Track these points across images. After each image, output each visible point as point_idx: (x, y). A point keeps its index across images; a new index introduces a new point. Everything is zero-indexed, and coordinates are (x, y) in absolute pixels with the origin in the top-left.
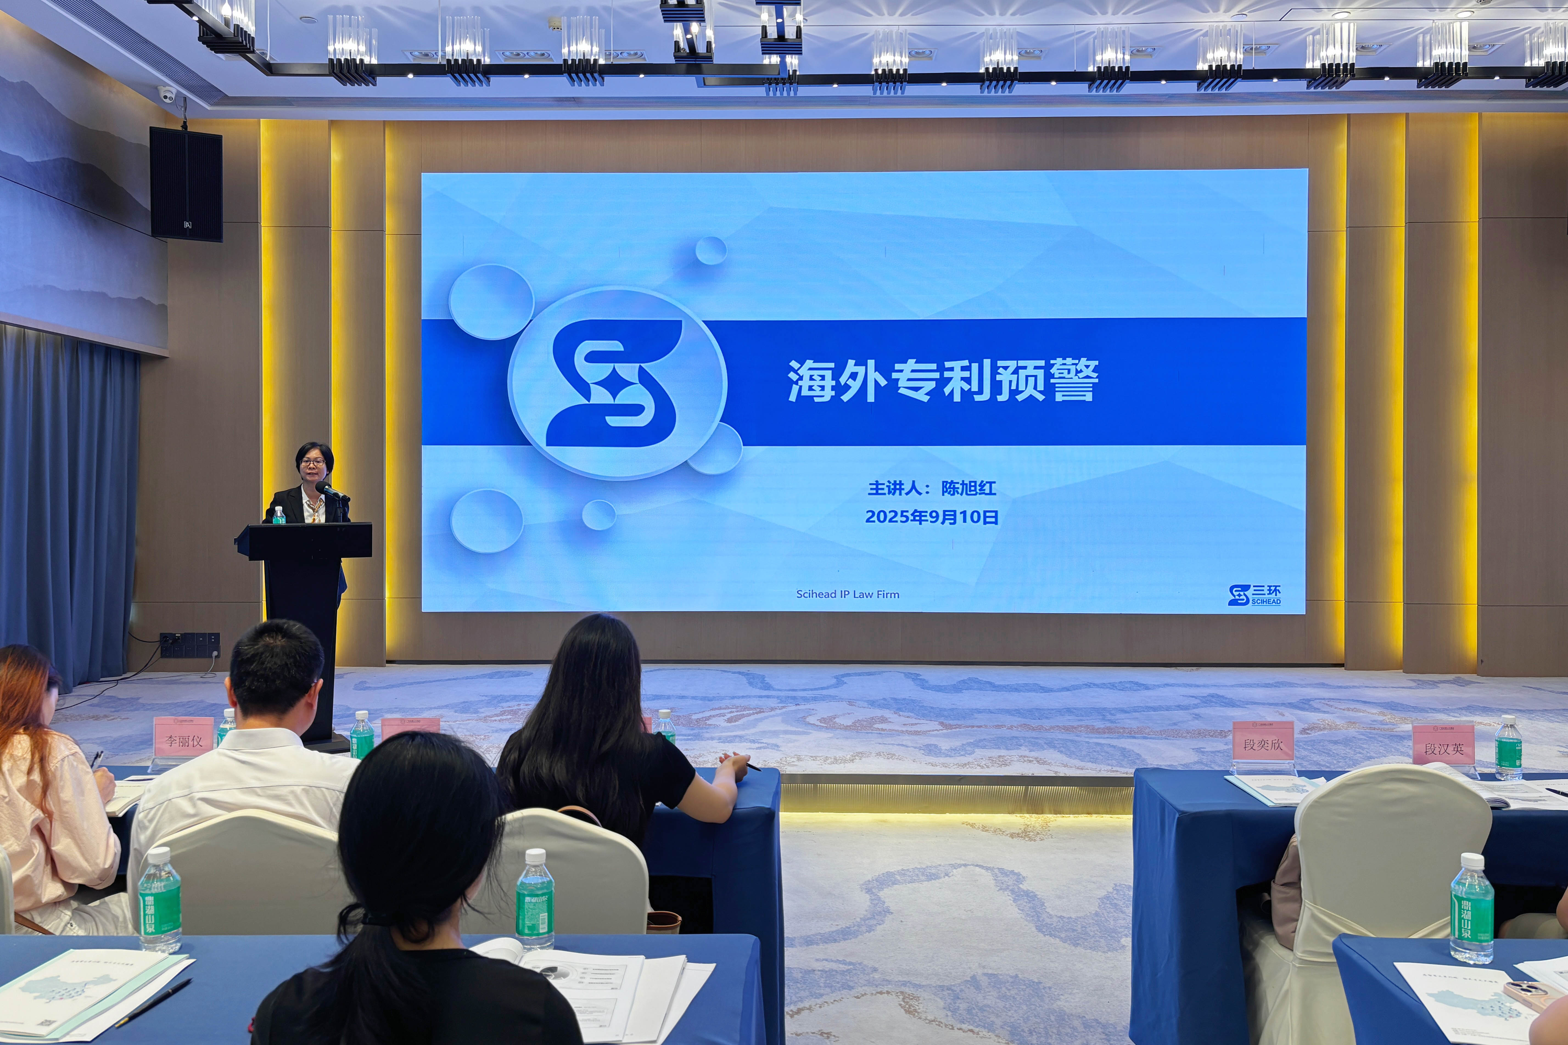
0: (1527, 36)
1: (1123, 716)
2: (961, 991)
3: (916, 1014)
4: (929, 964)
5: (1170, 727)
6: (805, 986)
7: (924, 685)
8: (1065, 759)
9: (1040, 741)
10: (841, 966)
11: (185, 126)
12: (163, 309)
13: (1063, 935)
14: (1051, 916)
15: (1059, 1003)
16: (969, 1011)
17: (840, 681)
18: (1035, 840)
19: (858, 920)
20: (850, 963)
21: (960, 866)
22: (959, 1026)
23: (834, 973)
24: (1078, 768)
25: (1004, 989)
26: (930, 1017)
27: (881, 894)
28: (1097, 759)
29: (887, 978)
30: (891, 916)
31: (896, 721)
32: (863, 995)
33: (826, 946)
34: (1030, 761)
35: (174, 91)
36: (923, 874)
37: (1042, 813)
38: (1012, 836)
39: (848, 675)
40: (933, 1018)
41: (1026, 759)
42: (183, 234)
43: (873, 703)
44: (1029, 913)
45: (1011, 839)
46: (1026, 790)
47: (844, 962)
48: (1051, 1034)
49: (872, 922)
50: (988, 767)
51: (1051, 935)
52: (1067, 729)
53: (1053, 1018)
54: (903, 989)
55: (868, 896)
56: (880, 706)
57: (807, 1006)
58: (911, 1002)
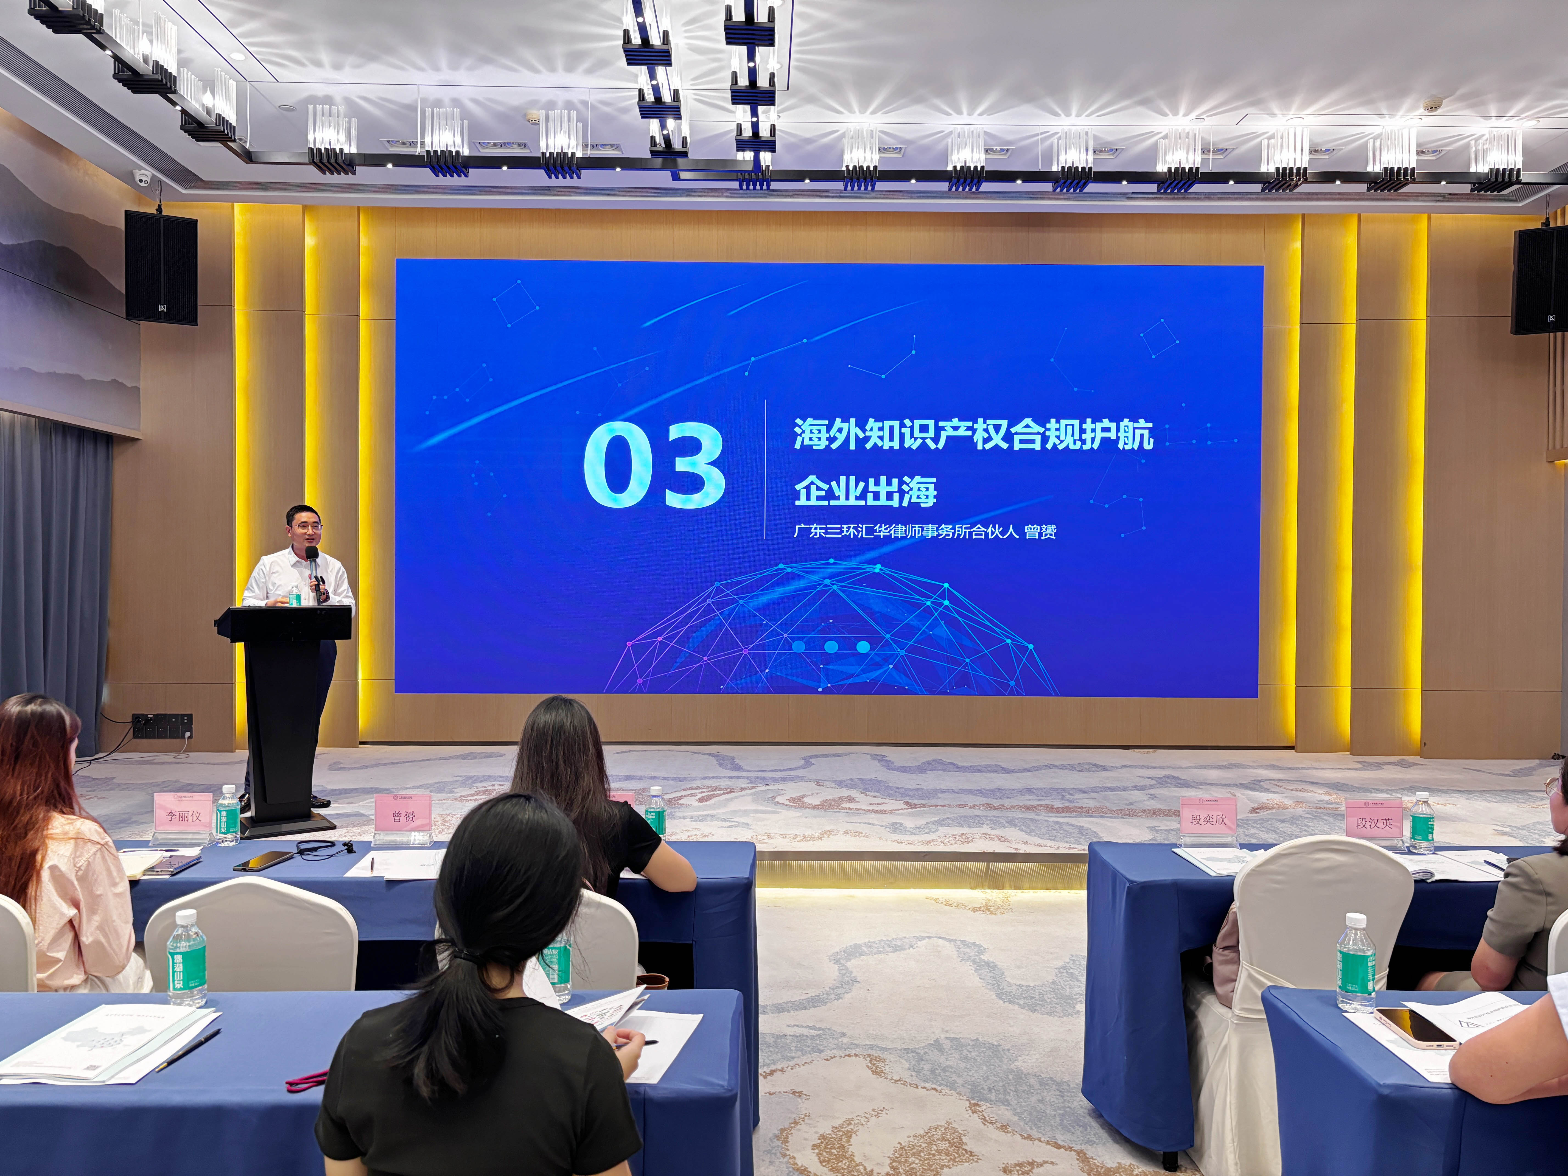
0: (1473, 142)
1: (1081, 796)
2: (925, 1053)
3: (883, 1075)
4: (895, 1029)
5: (1127, 807)
6: (777, 1050)
7: (889, 765)
8: (1025, 837)
9: (1001, 820)
10: (811, 1031)
11: (159, 209)
12: (136, 389)
13: (1021, 1002)
14: (1010, 985)
15: (1016, 1063)
16: (932, 1071)
17: (807, 762)
18: (995, 914)
19: (827, 989)
20: (820, 1029)
21: (924, 938)
22: (923, 1085)
23: (805, 1038)
24: (1037, 845)
25: (965, 1051)
26: (896, 1077)
27: (848, 964)
28: (1056, 836)
29: (855, 1042)
30: (858, 985)
31: (863, 801)
32: (832, 1058)
33: (797, 1012)
34: (992, 839)
35: (149, 175)
36: (889, 946)
37: (1003, 889)
38: (974, 910)
39: (816, 756)
40: (898, 1078)
41: (988, 836)
42: (157, 317)
43: (840, 784)
44: (990, 982)
45: (972, 913)
46: (988, 866)
47: (814, 1028)
48: (1009, 1091)
49: (839, 991)
50: (951, 844)
51: (1010, 1002)
52: (1027, 808)
53: (1010, 1077)
54: (870, 1052)
55: (836, 967)
56: (847, 787)
57: (780, 1068)
58: (878, 1064)
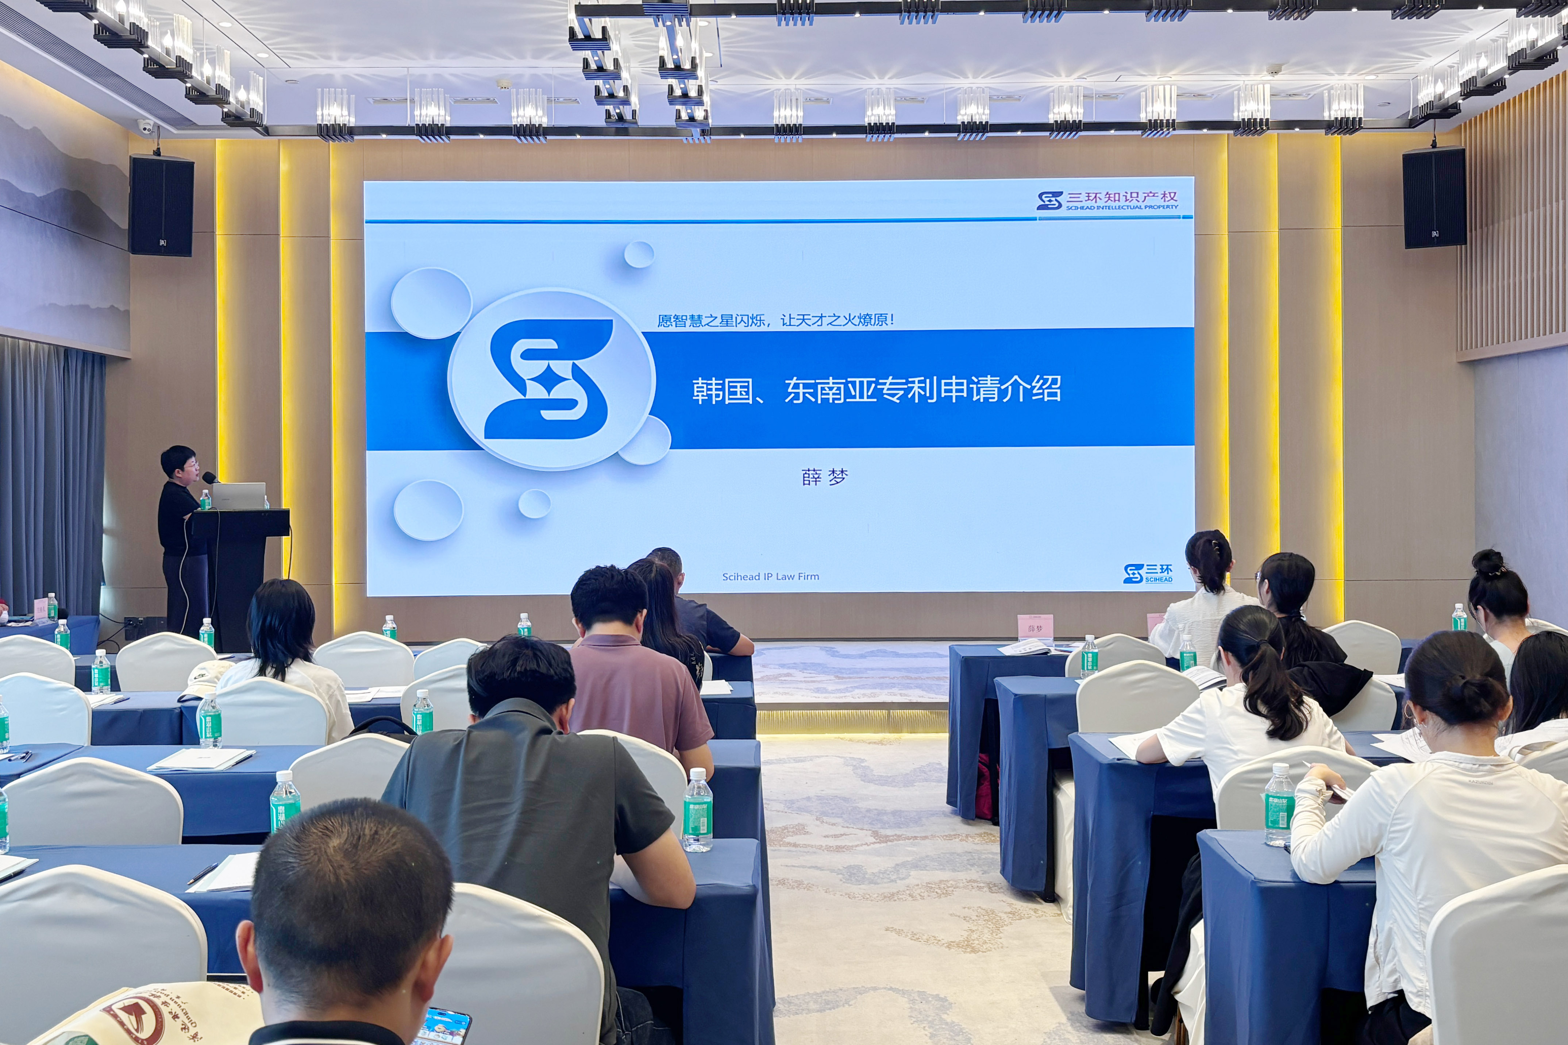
7: (834, 654)
11: (158, 152)
12: (127, 312)
14: (874, 775)
18: (886, 746)
21: (823, 756)
31: (799, 675)
35: (150, 122)
37: (900, 734)
39: (769, 649)
42: (157, 251)
43: (783, 666)
44: (860, 774)
46: (888, 714)
50: (860, 698)
51: (868, 782)
52: (939, 678)
53: (851, 809)
56: (789, 668)
